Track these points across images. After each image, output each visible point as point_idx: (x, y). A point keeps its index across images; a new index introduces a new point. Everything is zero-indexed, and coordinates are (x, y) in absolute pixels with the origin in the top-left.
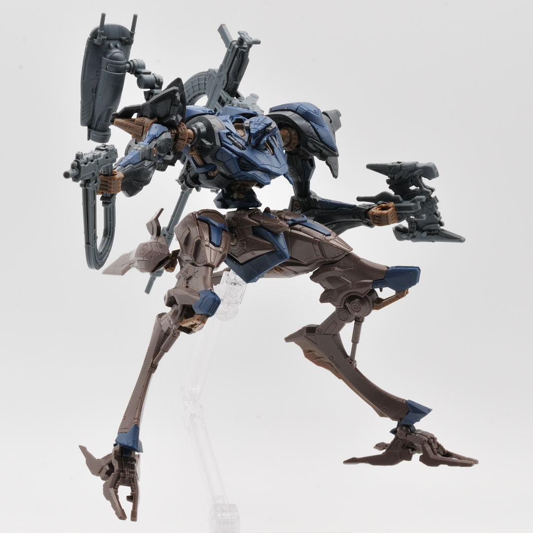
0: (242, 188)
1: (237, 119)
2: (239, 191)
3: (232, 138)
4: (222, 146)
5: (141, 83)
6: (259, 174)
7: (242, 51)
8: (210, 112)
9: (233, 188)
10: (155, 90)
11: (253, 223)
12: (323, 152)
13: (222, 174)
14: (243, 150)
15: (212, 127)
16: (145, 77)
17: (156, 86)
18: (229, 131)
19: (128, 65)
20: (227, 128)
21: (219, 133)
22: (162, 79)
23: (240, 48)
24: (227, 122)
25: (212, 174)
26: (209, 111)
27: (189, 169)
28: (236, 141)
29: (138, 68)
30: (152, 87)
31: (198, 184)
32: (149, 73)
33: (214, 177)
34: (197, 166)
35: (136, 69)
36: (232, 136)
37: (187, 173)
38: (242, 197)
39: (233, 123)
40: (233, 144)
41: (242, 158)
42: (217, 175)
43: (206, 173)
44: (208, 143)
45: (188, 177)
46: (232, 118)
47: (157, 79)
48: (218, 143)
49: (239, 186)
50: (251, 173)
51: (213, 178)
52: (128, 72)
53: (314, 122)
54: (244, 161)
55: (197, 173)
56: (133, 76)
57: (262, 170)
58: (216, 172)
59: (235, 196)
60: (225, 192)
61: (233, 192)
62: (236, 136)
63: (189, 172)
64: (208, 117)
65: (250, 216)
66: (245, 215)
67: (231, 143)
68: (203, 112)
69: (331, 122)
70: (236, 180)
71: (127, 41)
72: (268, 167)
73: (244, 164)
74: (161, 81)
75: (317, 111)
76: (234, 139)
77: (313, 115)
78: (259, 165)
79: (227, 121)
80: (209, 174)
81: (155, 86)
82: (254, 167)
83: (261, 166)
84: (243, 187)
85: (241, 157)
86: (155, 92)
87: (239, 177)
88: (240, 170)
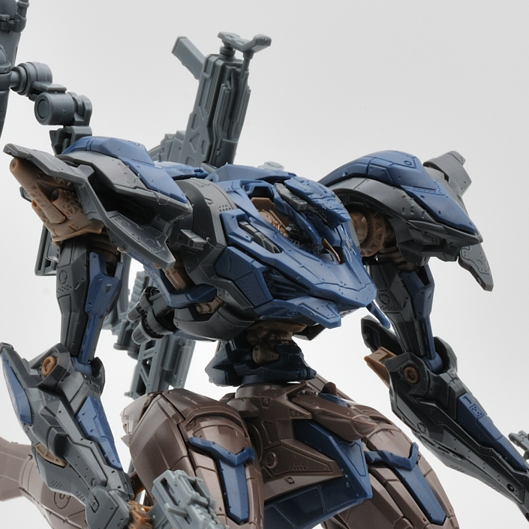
0: (273, 337)
1: (256, 188)
2: (265, 343)
3: (249, 227)
4: (229, 246)
5: (44, 113)
6: (312, 304)
7: (234, 70)
8: (199, 173)
9: (251, 339)
10: (74, 127)
11: (296, 412)
12: (448, 242)
13: (230, 308)
14: (277, 252)
15: (205, 204)
16: (53, 98)
17: (77, 119)
18: (243, 213)
19: (14, 74)
20: (238, 207)
21: (221, 217)
22: (90, 104)
23: (228, 65)
24: (235, 194)
25: (206, 309)
26: (196, 171)
27: (151, 298)
28: (257, 234)
29: (37, 80)
30: (68, 121)
31: (170, 330)
32: (62, 91)
33: (211, 315)
34: (172, 290)
35: (33, 82)
36: (249, 222)
37: (147, 304)
38: (271, 359)
39: (250, 196)
40: (253, 240)
41: (274, 271)
42: (217, 309)
43: (191, 307)
44: (197, 239)
45: (150, 316)
46: (245, 185)
47: (80, 103)
48: (220, 238)
49: (265, 333)
50: (296, 302)
51: (207, 316)
52: (14, 89)
53: (410, 185)
54: (280, 278)
55: (169, 307)
56: (25, 98)
57: (320, 295)
58: (214, 304)
59: (257, 356)
60: (233, 348)
61: (251, 348)
62: (258, 222)
63: (151, 303)
64: (193, 181)
65: (290, 397)
66: (280, 394)
67: (249, 239)
68: (183, 174)
69: (447, 178)
70: (261, 321)
71: (12, 22)
72: (335, 289)
73: (277, 282)
74: (87, 108)
75: (411, 161)
76: (254, 230)
77: (403, 171)
78: (313, 285)
79: (235, 192)
80: (198, 309)
81: (74, 119)
82: (303, 288)
83: (319, 286)
84: (273, 335)
85: (272, 267)
86: (76, 132)
87: (266, 312)
88: (271, 297)
